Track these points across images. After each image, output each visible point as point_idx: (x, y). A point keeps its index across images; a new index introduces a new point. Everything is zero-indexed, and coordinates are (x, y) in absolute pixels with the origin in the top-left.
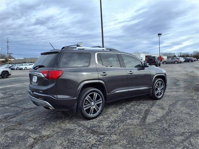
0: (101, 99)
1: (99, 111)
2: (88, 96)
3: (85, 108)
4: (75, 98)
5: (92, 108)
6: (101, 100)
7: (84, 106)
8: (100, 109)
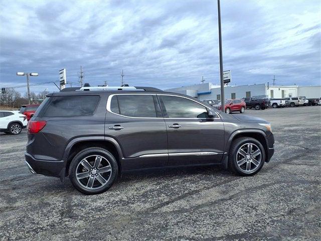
0: (110, 166)
1: (106, 183)
2: (84, 159)
3: (79, 176)
4: (62, 161)
5: (92, 178)
6: (109, 168)
7: (77, 174)
8: (107, 182)
